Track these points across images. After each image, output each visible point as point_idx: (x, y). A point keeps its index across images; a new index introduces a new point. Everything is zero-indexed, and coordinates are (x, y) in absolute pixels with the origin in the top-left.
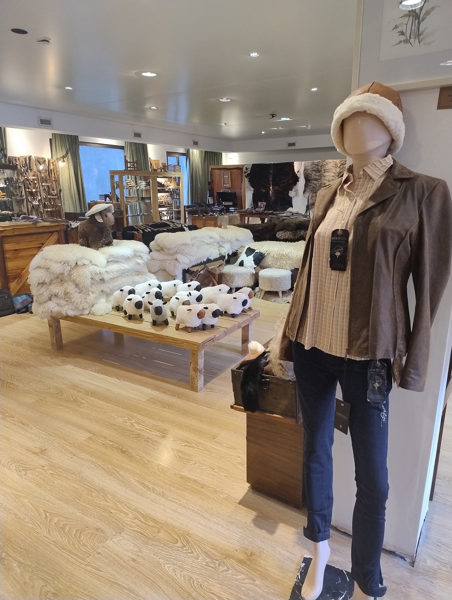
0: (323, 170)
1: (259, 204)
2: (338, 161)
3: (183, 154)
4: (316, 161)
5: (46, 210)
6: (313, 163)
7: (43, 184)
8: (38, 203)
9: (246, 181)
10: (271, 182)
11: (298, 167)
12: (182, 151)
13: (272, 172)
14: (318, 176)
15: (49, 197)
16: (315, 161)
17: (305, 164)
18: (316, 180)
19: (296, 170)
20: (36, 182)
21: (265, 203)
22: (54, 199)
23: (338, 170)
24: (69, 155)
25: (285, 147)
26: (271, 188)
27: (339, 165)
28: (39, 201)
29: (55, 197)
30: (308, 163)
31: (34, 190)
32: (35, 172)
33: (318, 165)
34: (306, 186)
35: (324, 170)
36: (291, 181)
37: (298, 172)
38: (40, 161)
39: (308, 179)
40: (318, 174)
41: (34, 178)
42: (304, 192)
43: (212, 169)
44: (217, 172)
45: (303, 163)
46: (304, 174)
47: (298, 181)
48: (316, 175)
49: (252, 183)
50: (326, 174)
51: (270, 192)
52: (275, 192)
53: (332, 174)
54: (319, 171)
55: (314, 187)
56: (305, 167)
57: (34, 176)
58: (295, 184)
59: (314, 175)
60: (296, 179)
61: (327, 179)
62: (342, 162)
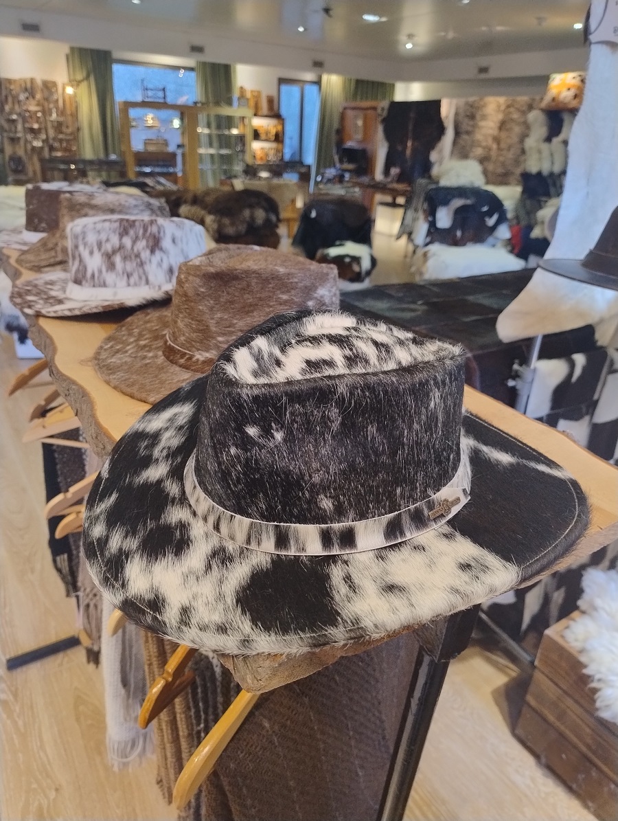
0: (478, 115)
2: (502, 100)
3: (314, 83)
5: (54, 154)
7: (52, 119)
8: (41, 145)
9: (380, 129)
10: (410, 135)
11: (447, 110)
12: (310, 77)
13: (413, 116)
14: (471, 126)
15: (60, 136)
16: (470, 99)
17: (456, 104)
19: (443, 115)
20: (38, 115)
22: (68, 141)
23: (501, 117)
24: (93, 77)
26: (409, 144)
27: (502, 109)
28: (43, 142)
29: (68, 137)
30: (462, 101)
31: (36, 127)
32: (38, 100)
33: (472, 107)
35: (481, 115)
37: (446, 118)
38: (49, 86)
39: (457, 133)
40: (471, 123)
41: (37, 109)
43: (344, 108)
44: (350, 113)
45: (454, 102)
46: (455, 121)
47: (445, 134)
48: (468, 124)
50: (482, 124)
52: (414, 150)
53: (491, 124)
54: (472, 117)
56: (456, 109)
57: (37, 105)
58: (439, 139)
60: (441, 130)
61: (483, 133)
62: (509, 103)
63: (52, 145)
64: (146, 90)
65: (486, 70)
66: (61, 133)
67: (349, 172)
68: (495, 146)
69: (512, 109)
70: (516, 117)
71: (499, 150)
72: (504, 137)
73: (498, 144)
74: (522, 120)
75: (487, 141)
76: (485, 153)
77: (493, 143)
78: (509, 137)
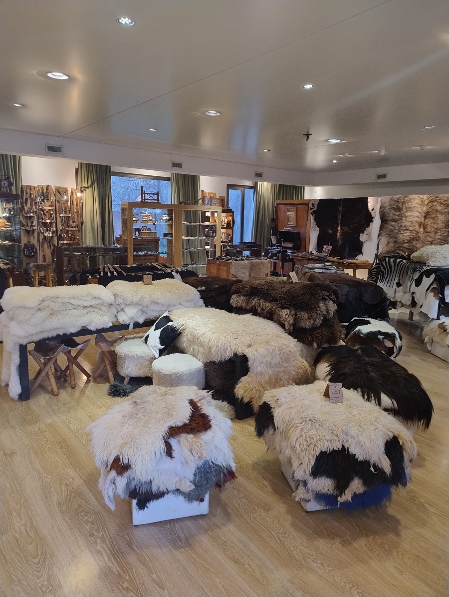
0: (404, 208)
1: (325, 247)
2: (425, 197)
3: (251, 187)
4: (396, 197)
5: (62, 242)
6: (392, 199)
7: (61, 215)
8: (51, 235)
9: (312, 218)
10: (339, 222)
11: (373, 204)
12: (248, 183)
13: (341, 208)
14: (398, 215)
15: (67, 228)
16: (394, 197)
17: (381, 200)
18: (395, 221)
19: (370, 207)
20: (52, 212)
21: (330, 247)
23: (425, 209)
24: (96, 185)
25: (373, 179)
26: (339, 229)
27: (426, 203)
28: (53, 233)
29: (74, 229)
30: (387, 199)
31: (48, 221)
32: (52, 202)
33: (398, 202)
34: (381, 228)
35: (406, 208)
36: (363, 221)
37: (372, 210)
38: (60, 191)
39: (384, 220)
40: (398, 213)
41: (50, 208)
42: (379, 236)
43: (277, 204)
44: (282, 207)
45: (380, 198)
46: (381, 212)
47: (372, 221)
48: (395, 214)
49: (318, 223)
50: (409, 214)
51: (338, 234)
52: (343, 233)
53: (417, 214)
54: (399, 209)
55: (391, 230)
56: (381, 204)
57: (50, 206)
58: (368, 225)
59: (392, 215)
60: (369, 219)
61: (410, 220)
62: (431, 198)
63: (61, 235)
64: (145, 194)
65: (384, 176)
66: (68, 226)
67: (289, 248)
68: (422, 230)
69: (436, 203)
70: (439, 208)
71: (427, 232)
72: (429, 223)
73: (424, 228)
74: (446, 210)
75: (414, 226)
76: (414, 234)
77: (420, 228)
78: (435, 223)
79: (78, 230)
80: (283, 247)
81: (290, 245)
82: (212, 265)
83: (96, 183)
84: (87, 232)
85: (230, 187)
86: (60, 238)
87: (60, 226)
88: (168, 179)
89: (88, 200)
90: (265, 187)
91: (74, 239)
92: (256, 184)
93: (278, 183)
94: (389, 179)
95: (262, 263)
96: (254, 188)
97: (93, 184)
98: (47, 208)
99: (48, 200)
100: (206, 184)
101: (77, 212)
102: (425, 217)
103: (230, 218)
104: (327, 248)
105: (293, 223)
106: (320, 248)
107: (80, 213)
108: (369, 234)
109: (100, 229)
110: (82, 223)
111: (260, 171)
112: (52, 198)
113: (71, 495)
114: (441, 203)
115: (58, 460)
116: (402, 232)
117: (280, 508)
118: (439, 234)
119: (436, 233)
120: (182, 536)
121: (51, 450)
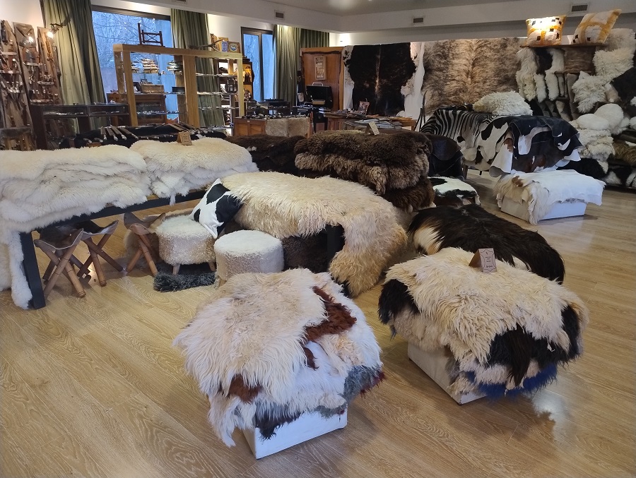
0: (450, 55)
1: (361, 103)
2: (474, 41)
3: (269, 32)
4: (441, 42)
5: (34, 101)
6: (437, 45)
7: (28, 64)
8: (18, 91)
9: (345, 69)
10: (378, 73)
11: (416, 50)
12: (266, 27)
13: (379, 57)
14: (443, 64)
15: (39, 82)
16: (440, 41)
17: (425, 46)
18: (440, 70)
19: (413, 55)
20: (14, 60)
21: (368, 104)
22: (48, 87)
23: (473, 55)
24: (72, 22)
25: (408, 23)
26: (377, 81)
27: (474, 48)
28: (20, 88)
29: (48, 83)
30: (431, 44)
31: (11, 72)
32: (12, 45)
33: (444, 48)
34: (425, 79)
35: (453, 54)
36: (404, 71)
37: (415, 58)
38: (22, 30)
39: (428, 69)
40: (443, 61)
41: (11, 53)
42: (422, 88)
43: (303, 53)
44: (309, 57)
45: (423, 44)
46: (424, 60)
47: (415, 71)
48: (440, 63)
49: (353, 75)
50: (455, 61)
51: (376, 88)
52: (382, 87)
53: (464, 61)
54: (445, 56)
55: (436, 81)
56: (425, 50)
57: (10, 51)
58: (410, 76)
59: (437, 63)
60: (412, 69)
61: (457, 68)
62: (481, 43)
63: (31, 92)
64: (143, 33)
65: (420, 20)
66: (40, 79)
67: (320, 106)
68: (469, 79)
69: (485, 48)
70: (489, 54)
71: (475, 82)
72: (478, 71)
73: (472, 78)
74: (496, 57)
75: (462, 76)
76: (460, 84)
77: (468, 77)
78: (483, 71)
79: (55, 85)
80: (314, 106)
81: (322, 102)
82: (241, 125)
83: (71, 20)
84: (68, 88)
85: (245, 30)
86: (30, 95)
87: (29, 79)
88: (168, 18)
89: (62, 42)
90: (286, 31)
91: (51, 96)
92: (275, 27)
93: (301, 27)
94: (426, 23)
95: (301, 122)
96: (273, 32)
97: (67, 22)
98: (6, 53)
99: (6, 42)
100: (216, 25)
101: (50, 60)
102: (474, 65)
103: (249, 71)
104: (364, 105)
105: (322, 77)
106: (355, 104)
107: (54, 60)
108: (412, 87)
109: (84, 83)
110: (59, 75)
111: (281, 9)
112: (12, 40)
113: (152, 431)
114: (491, 49)
115: (116, 383)
116: (448, 83)
117: (427, 405)
118: (488, 83)
119: (485, 82)
120: (325, 462)
121: (99, 371)
